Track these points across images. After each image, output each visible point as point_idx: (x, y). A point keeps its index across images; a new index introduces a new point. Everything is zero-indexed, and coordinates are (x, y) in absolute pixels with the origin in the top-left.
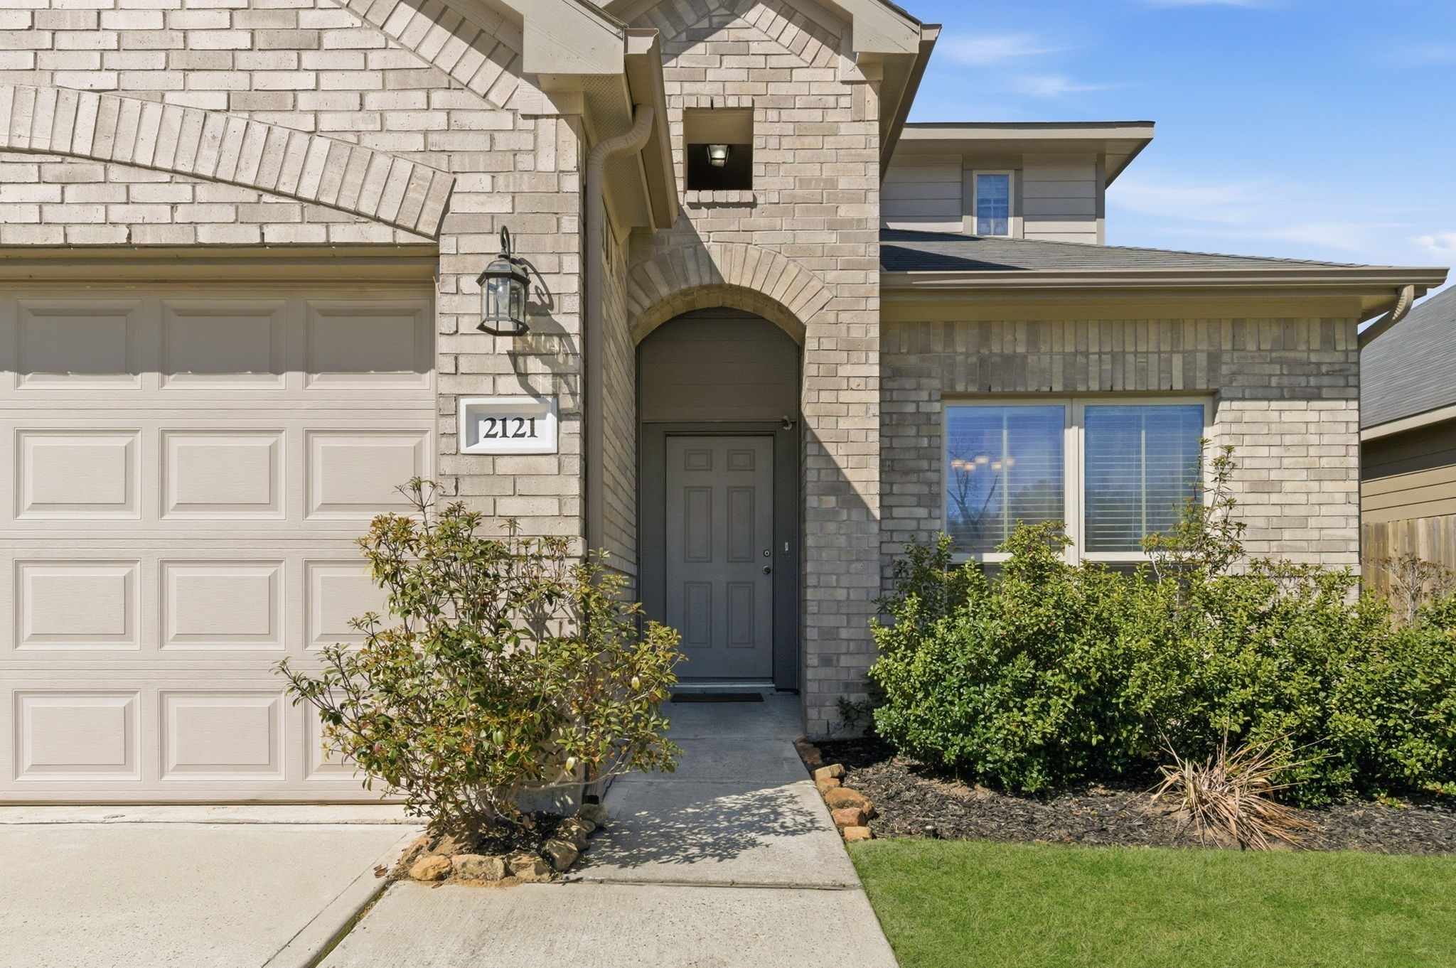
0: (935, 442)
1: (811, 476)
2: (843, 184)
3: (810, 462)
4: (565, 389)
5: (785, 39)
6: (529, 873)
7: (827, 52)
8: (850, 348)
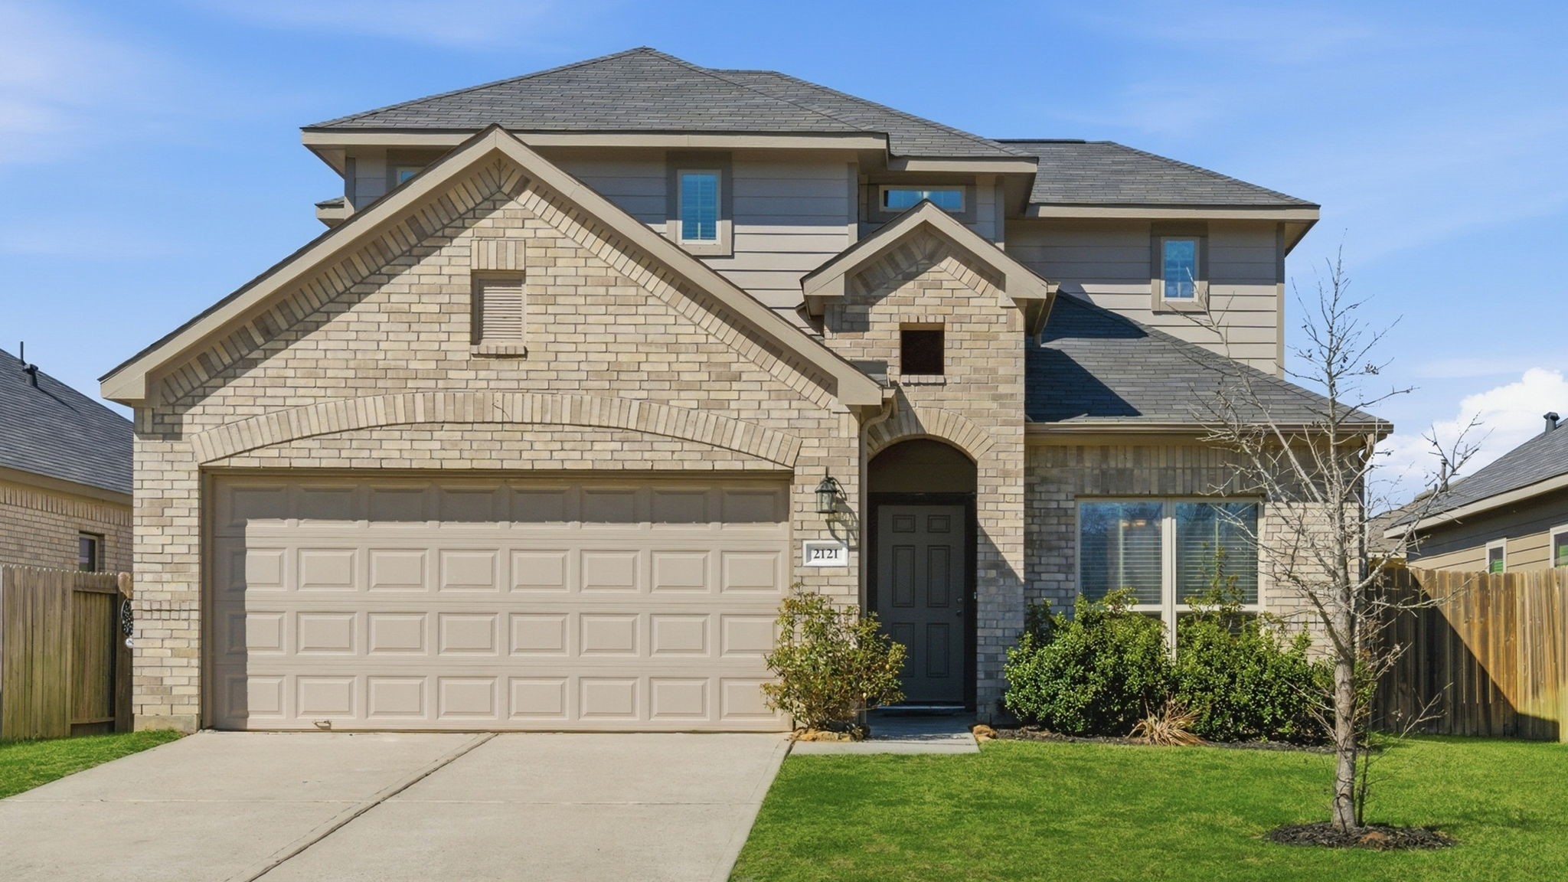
0: (1070, 528)
1: (980, 557)
2: (1001, 371)
3: (980, 548)
4: (851, 537)
5: (965, 280)
6: (848, 738)
7: (992, 287)
8: (1005, 475)
